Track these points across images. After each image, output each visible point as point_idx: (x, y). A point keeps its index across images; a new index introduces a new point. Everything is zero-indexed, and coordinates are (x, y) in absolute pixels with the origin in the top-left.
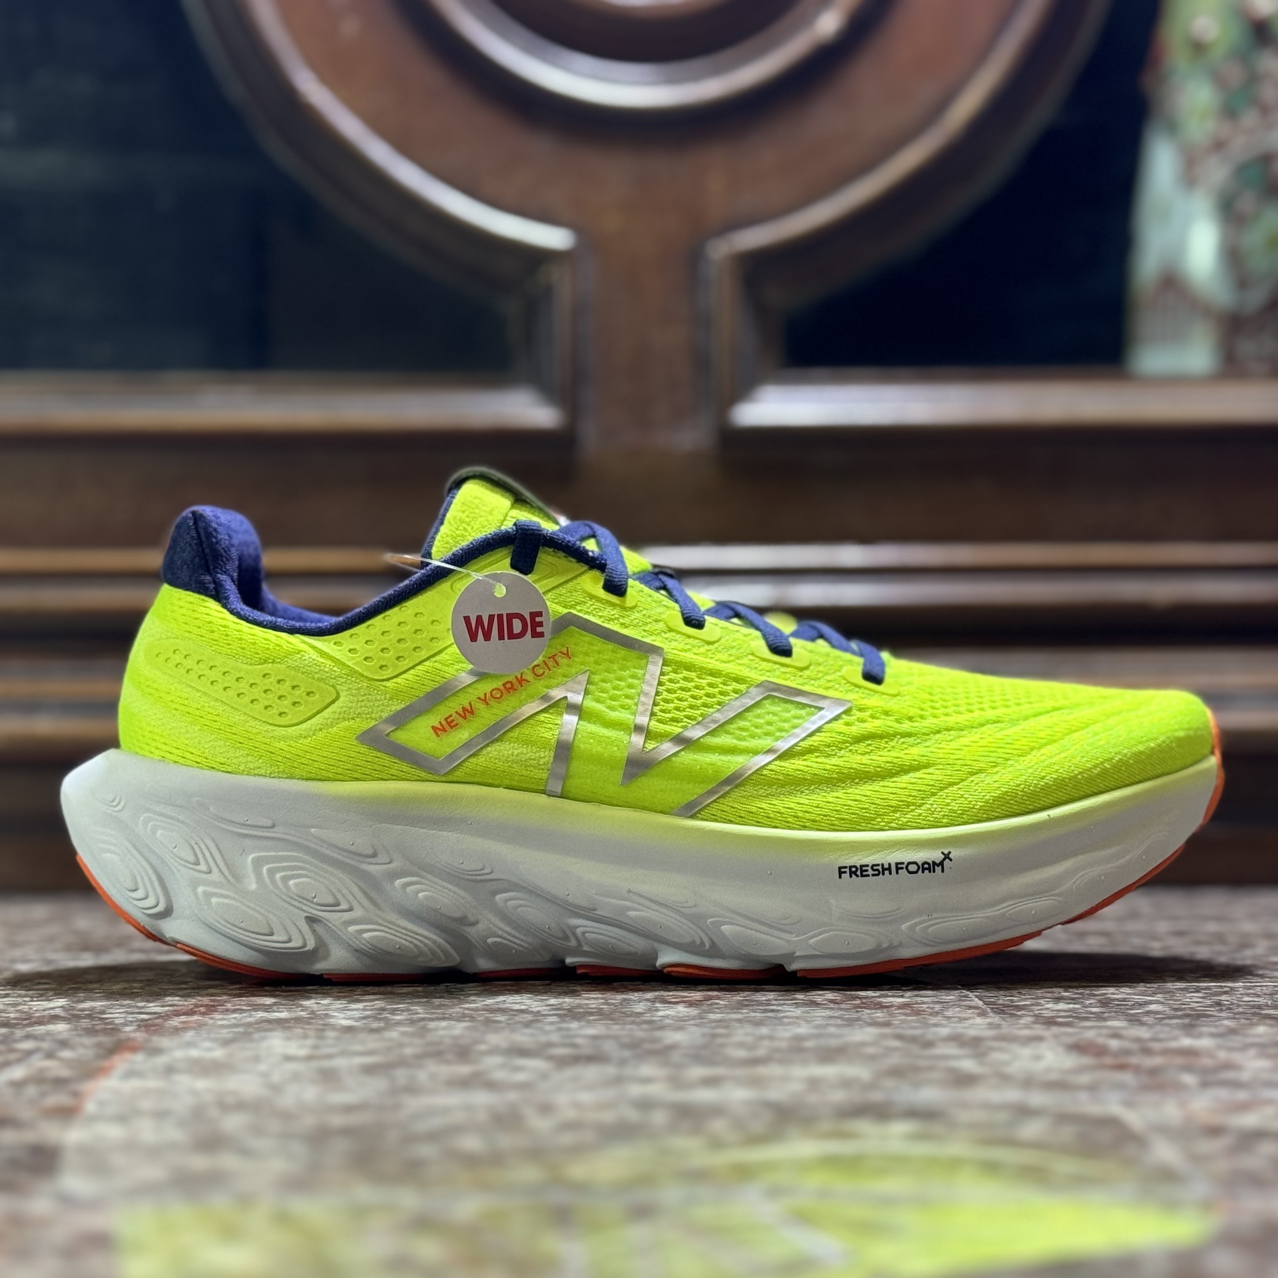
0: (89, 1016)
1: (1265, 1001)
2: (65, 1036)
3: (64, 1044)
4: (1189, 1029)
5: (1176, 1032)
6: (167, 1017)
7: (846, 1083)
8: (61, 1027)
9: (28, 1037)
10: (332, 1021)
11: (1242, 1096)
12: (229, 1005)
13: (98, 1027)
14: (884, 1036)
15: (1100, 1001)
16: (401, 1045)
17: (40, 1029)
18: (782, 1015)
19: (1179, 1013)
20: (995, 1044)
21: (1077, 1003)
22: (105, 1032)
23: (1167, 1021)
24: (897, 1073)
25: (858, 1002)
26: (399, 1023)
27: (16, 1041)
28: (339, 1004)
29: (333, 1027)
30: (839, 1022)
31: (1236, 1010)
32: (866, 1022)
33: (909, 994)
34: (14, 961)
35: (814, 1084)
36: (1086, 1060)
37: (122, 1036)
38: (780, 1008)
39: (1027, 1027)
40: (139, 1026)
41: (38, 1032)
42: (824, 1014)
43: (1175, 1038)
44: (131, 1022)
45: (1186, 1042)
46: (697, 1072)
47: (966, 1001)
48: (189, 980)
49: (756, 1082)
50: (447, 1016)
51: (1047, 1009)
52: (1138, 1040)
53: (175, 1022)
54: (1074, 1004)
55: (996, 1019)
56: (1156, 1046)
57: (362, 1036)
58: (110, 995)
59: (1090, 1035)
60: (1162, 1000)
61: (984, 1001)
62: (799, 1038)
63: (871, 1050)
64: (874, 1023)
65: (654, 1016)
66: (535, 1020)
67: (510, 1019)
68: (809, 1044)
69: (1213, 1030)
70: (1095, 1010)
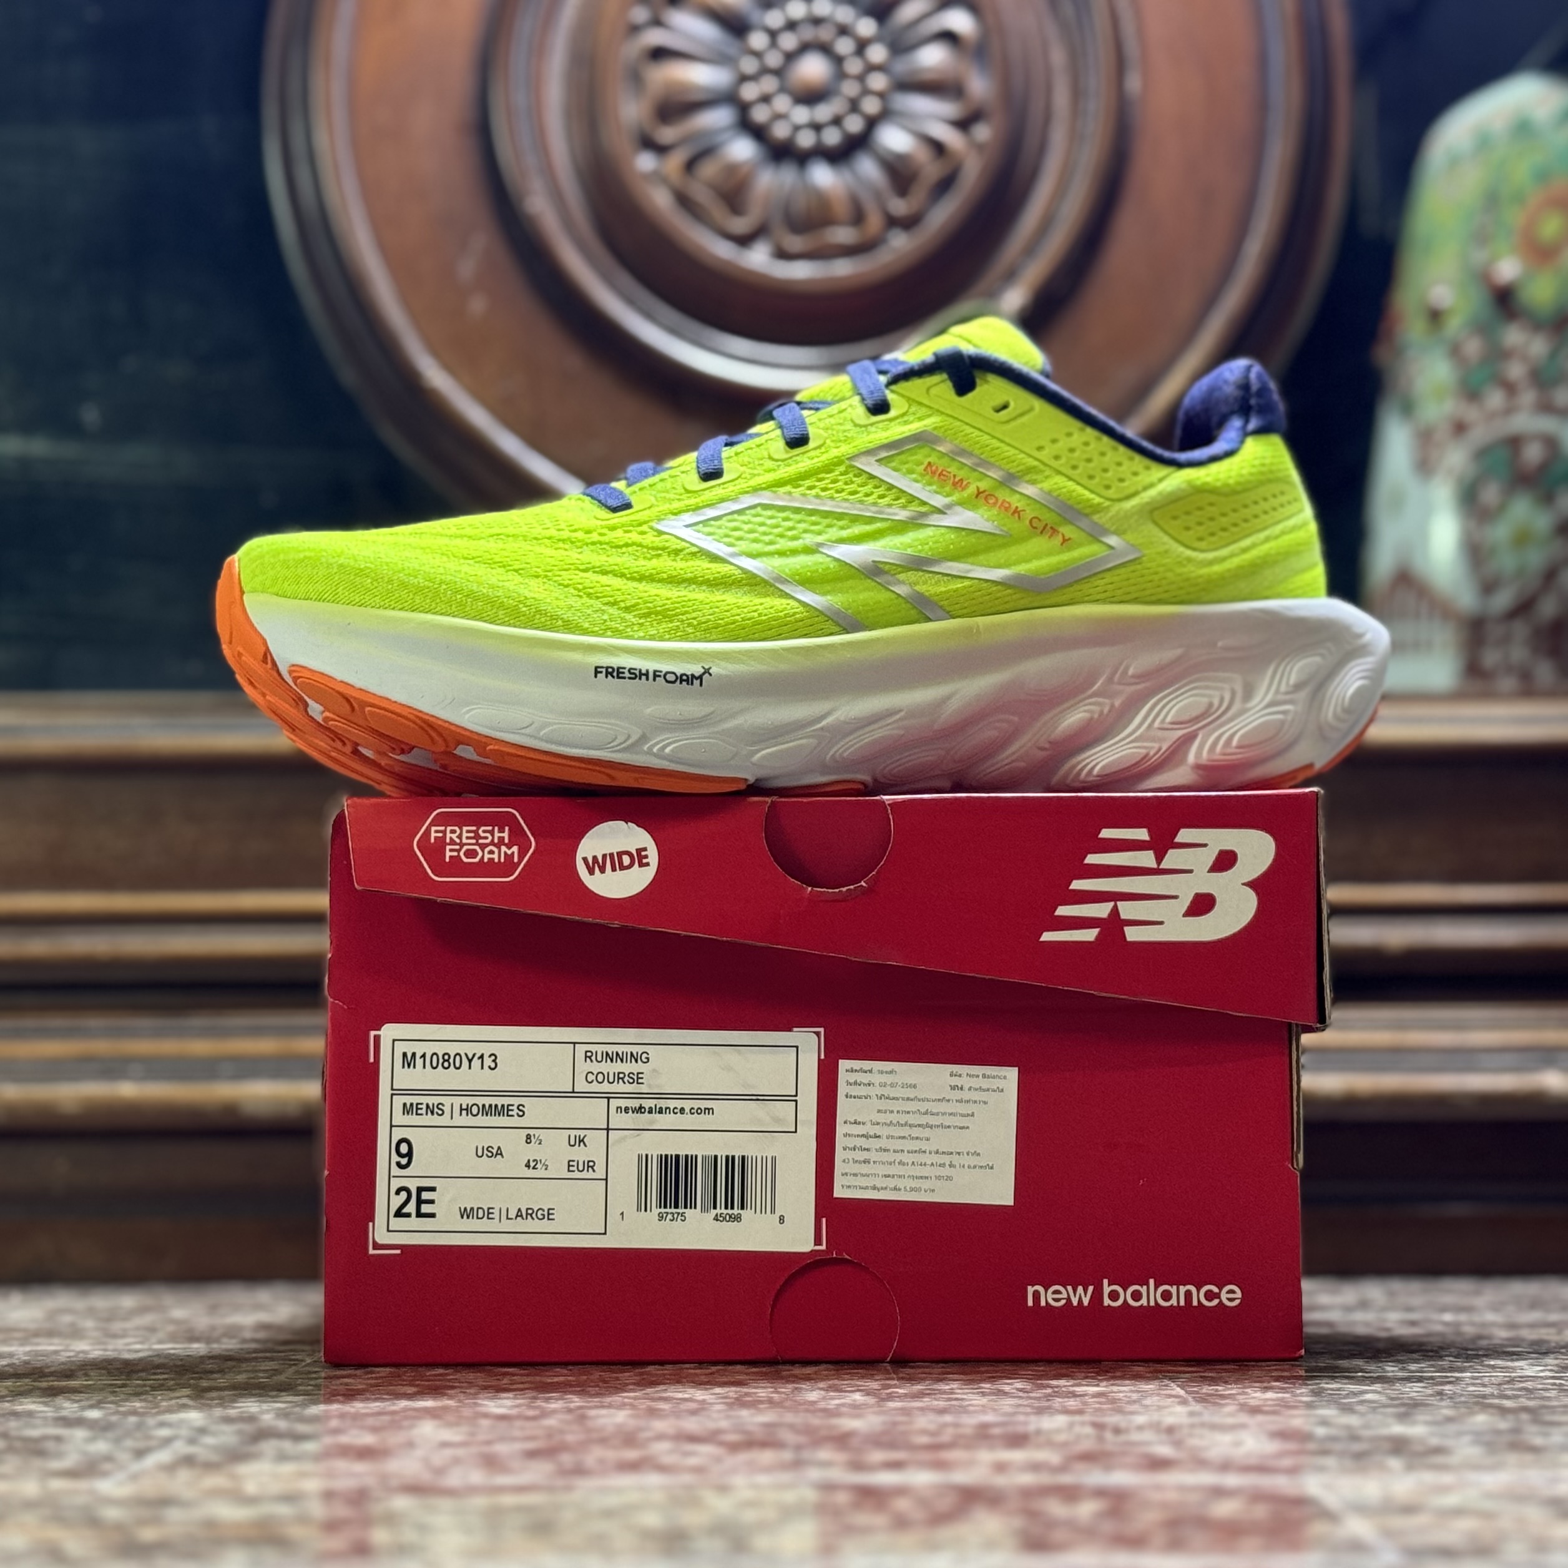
0: (221, 1405)
1: (1492, 1391)
2: (202, 1424)
3: (203, 1431)
4: (1403, 1417)
5: (1390, 1420)
7: (1035, 1467)
8: (194, 1415)
9: (162, 1425)
14: (1076, 1423)
16: (560, 1432)
18: (967, 1403)
19: (1396, 1402)
20: (1195, 1431)
21: (1288, 1392)
22: (241, 1419)
23: (1382, 1410)
25: (1049, 1391)
26: (554, 1411)
27: (152, 1429)
29: (485, 1415)
30: (1029, 1410)
31: (1458, 1400)
32: (1057, 1410)
33: (1104, 1383)
35: (1002, 1467)
36: (1291, 1446)
38: (964, 1396)
39: (1230, 1415)
41: (171, 1420)
42: (1012, 1402)
43: (1387, 1426)
44: (268, 1410)
45: (1398, 1429)
46: (880, 1455)
47: (1167, 1389)
50: (605, 1404)
51: (1254, 1398)
52: (1348, 1428)
54: (1284, 1393)
55: (1197, 1407)
56: (1366, 1433)
57: (518, 1423)
59: (1297, 1422)
60: (1379, 1389)
62: (985, 1426)
63: (1060, 1437)
64: (1066, 1411)
65: (828, 1404)
66: (701, 1408)
67: (674, 1407)
68: (996, 1431)
69: (1428, 1418)
70: (1305, 1399)
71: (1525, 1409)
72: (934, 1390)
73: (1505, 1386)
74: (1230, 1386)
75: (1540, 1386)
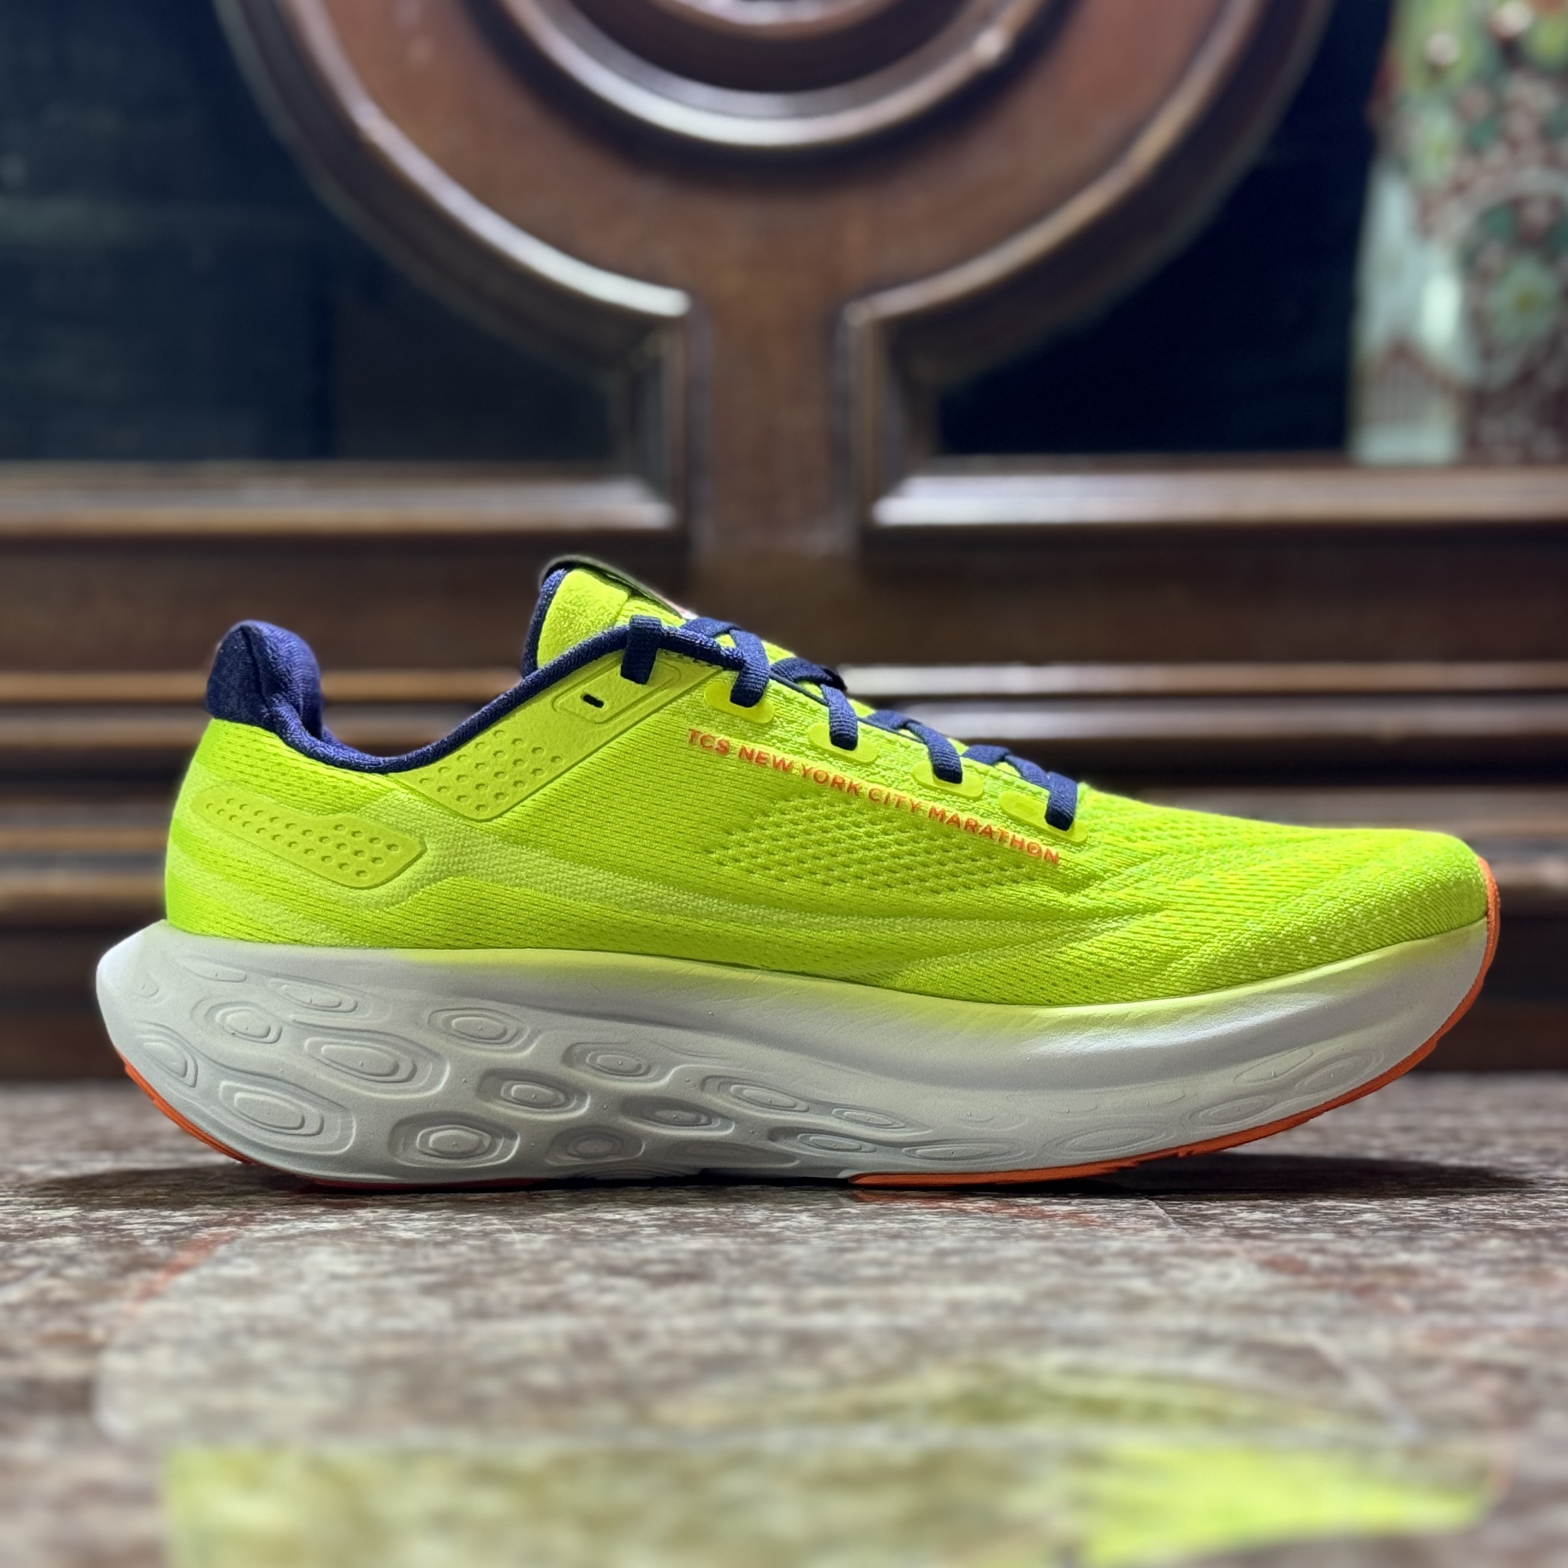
0: (104, 1228)
1: (1501, 1209)
2: (73, 1250)
3: (71, 1259)
4: (1407, 1242)
5: (1393, 1246)
6: (195, 1228)
7: (994, 1307)
8: (69, 1241)
9: (30, 1252)
10: (391, 1233)
11: (1464, 1321)
12: (269, 1213)
13: (113, 1240)
14: (1046, 1251)
15: (1304, 1210)
16: (470, 1261)
17: (44, 1243)
18: (925, 1225)
19: (1398, 1224)
20: (1175, 1260)
21: (1277, 1212)
22: (120, 1245)
23: (1382, 1233)
24: (1054, 1295)
25: (1015, 1210)
26: (468, 1236)
27: (16, 1256)
28: (397, 1214)
29: (391, 1241)
30: (992, 1234)
31: (1466, 1221)
32: (1023, 1234)
33: (1077, 1201)
34: (18, 1162)
35: (956, 1308)
36: (1282, 1279)
37: (141, 1251)
38: (922, 1218)
39: (1215, 1240)
40: (162, 1239)
41: (43, 1246)
42: (974, 1225)
43: (1390, 1254)
44: (153, 1234)
45: (1403, 1257)
46: (819, 1293)
47: (1145, 1209)
48: (223, 1184)
49: (888, 1305)
50: (527, 1227)
51: (1241, 1218)
52: (1346, 1255)
53: (204, 1234)
54: (1273, 1213)
55: (1178, 1231)
56: (1367, 1262)
57: (425, 1250)
58: (128, 1204)
59: (1289, 1249)
60: (1378, 1208)
61: (1165, 1210)
62: (942, 1253)
63: (1026, 1268)
64: (1033, 1236)
65: (771, 1227)
66: (630, 1232)
67: (600, 1231)
68: (955, 1260)
69: (1436, 1244)
70: (1297, 1220)
71: (1541, 1232)
72: (890, 1209)
74: (1213, 1204)
75: (1555, 1204)
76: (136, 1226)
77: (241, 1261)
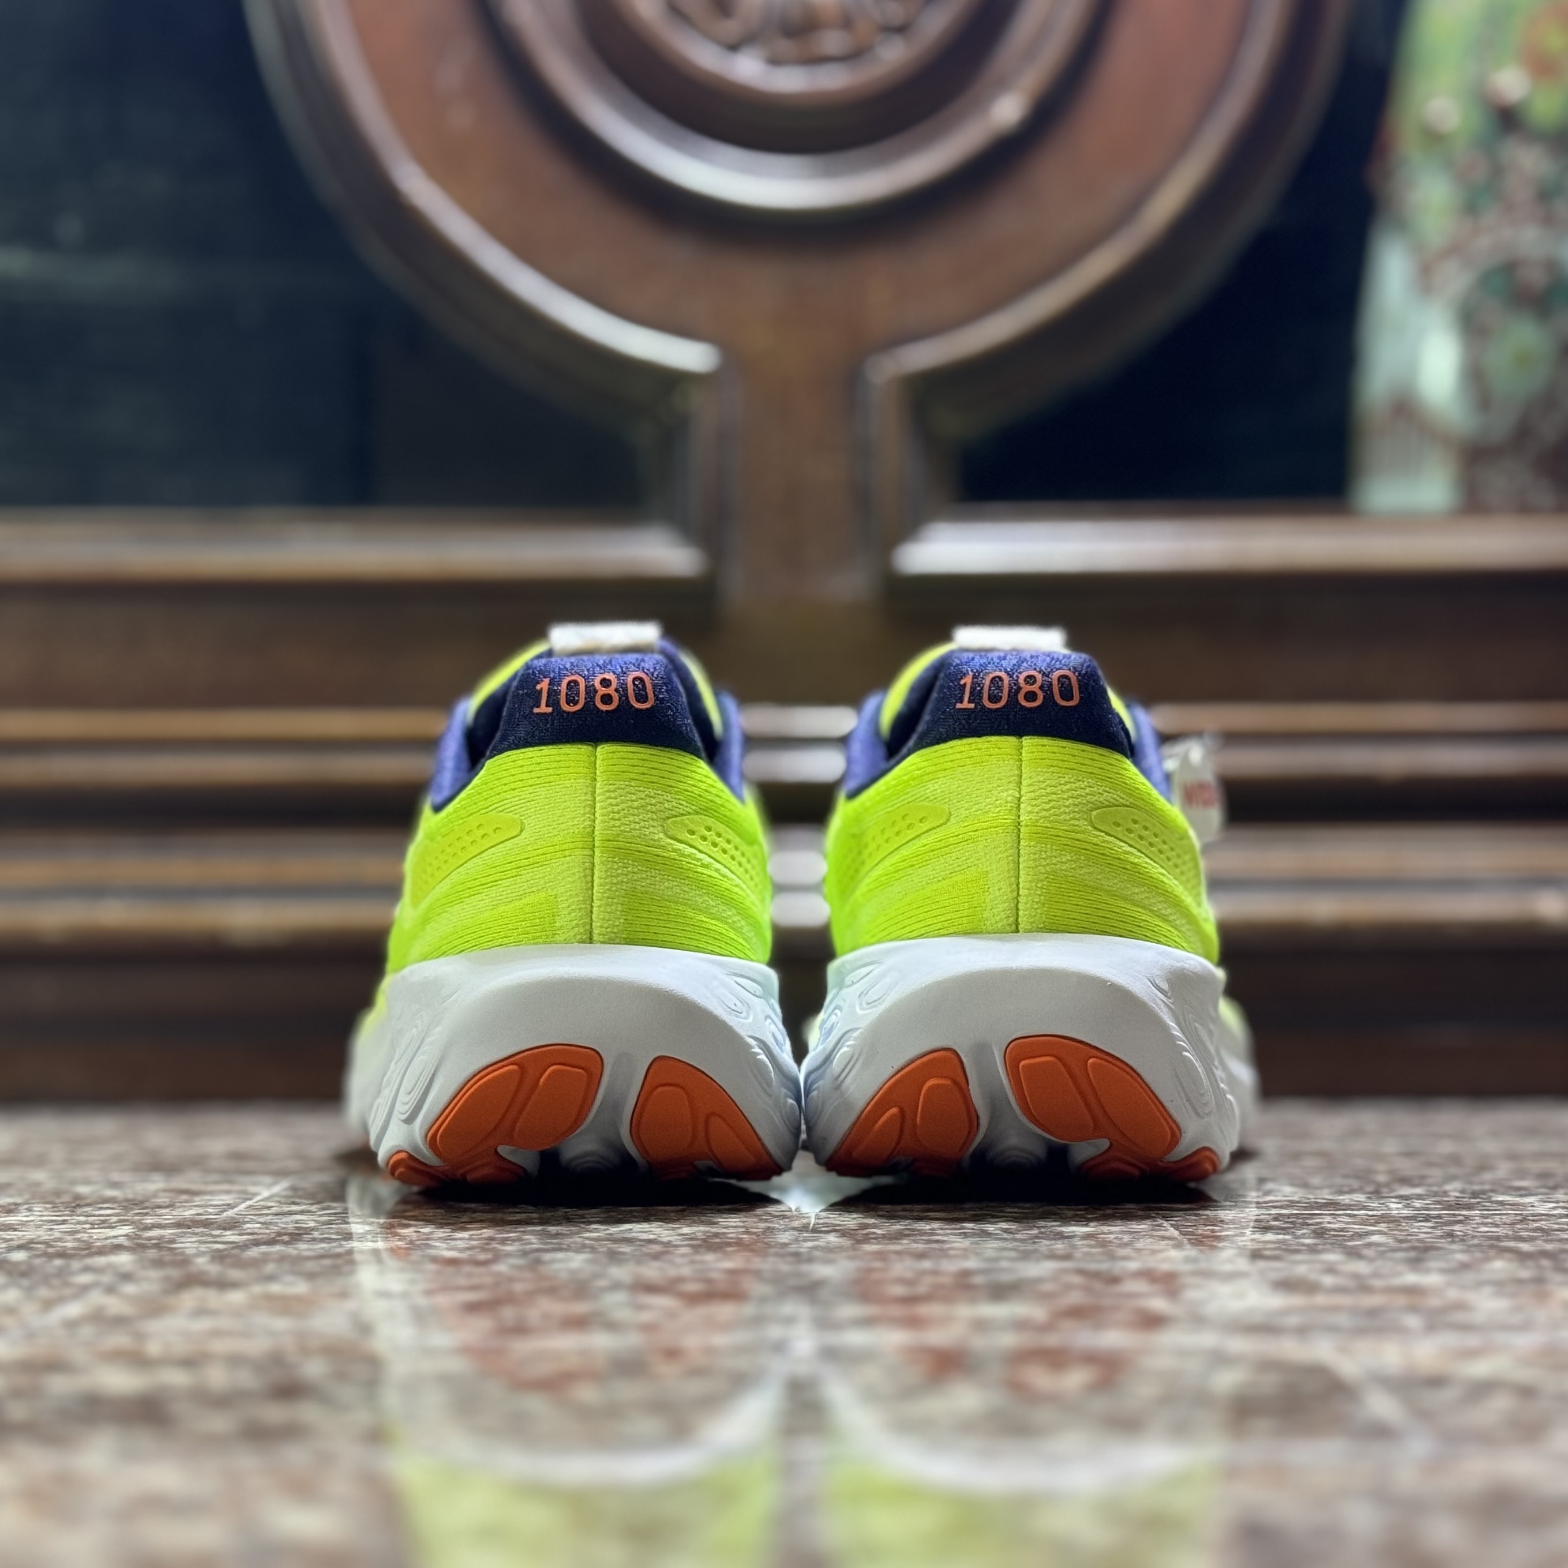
0: (157, 1246)
1: (1504, 1231)
2: (128, 1268)
3: (126, 1277)
4: (1415, 1264)
5: (1400, 1268)
8: (124, 1260)
9: (87, 1269)
10: (433, 1252)
11: (1472, 1341)
12: (316, 1233)
13: (166, 1259)
14: (1066, 1271)
15: (1314, 1232)
16: (511, 1280)
17: (101, 1261)
18: (948, 1246)
19: (1404, 1245)
20: (1193, 1280)
21: (1288, 1234)
22: (174, 1264)
23: (1391, 1255)
24: (1076, 1313)
27: (73, 1274)
28: (441, 1233)
29: (434, 1259)
30: (1013, 1254)
31: (1471, 1243)
32: (1044, 1255)
33: (1094, 1223)
34: (74, 1183)
35: (981, 1325)
36: (1297, 1299)
37: (193, 1269)
38: (945, 1238)
39: (1229, 1260)
40: (213, 1258)
41: (99, 1264)
42: (995, 1245)
43: (1398, 1274)
45: (1411, 1278)
47: (1160, 1230)
49: (914, 1323)
50: (565, 1246)
52: (1356, 1276)
53: (254, 1252)
54: (1284, 1234)
55: (1193, 1251)
56: (1378, 1283)
57: (467, 1269)
59: (1301, 1270)
60: (1385, 1230)
61: (1180, 1231)
62: (966, 1273)
63: (1048, 1287)
64: (1053, 1256)
66: (664, 1251)
67: (636, 1250)
68: (978, 1280)
69: (1443, 1265)
70: (1308, 1241)
71: (1544, 1254)
72: (914, 1230)
73: (1519, 1226)
75: (1556, 1226)
76: (188, 1245)
77: (289, 1278)
